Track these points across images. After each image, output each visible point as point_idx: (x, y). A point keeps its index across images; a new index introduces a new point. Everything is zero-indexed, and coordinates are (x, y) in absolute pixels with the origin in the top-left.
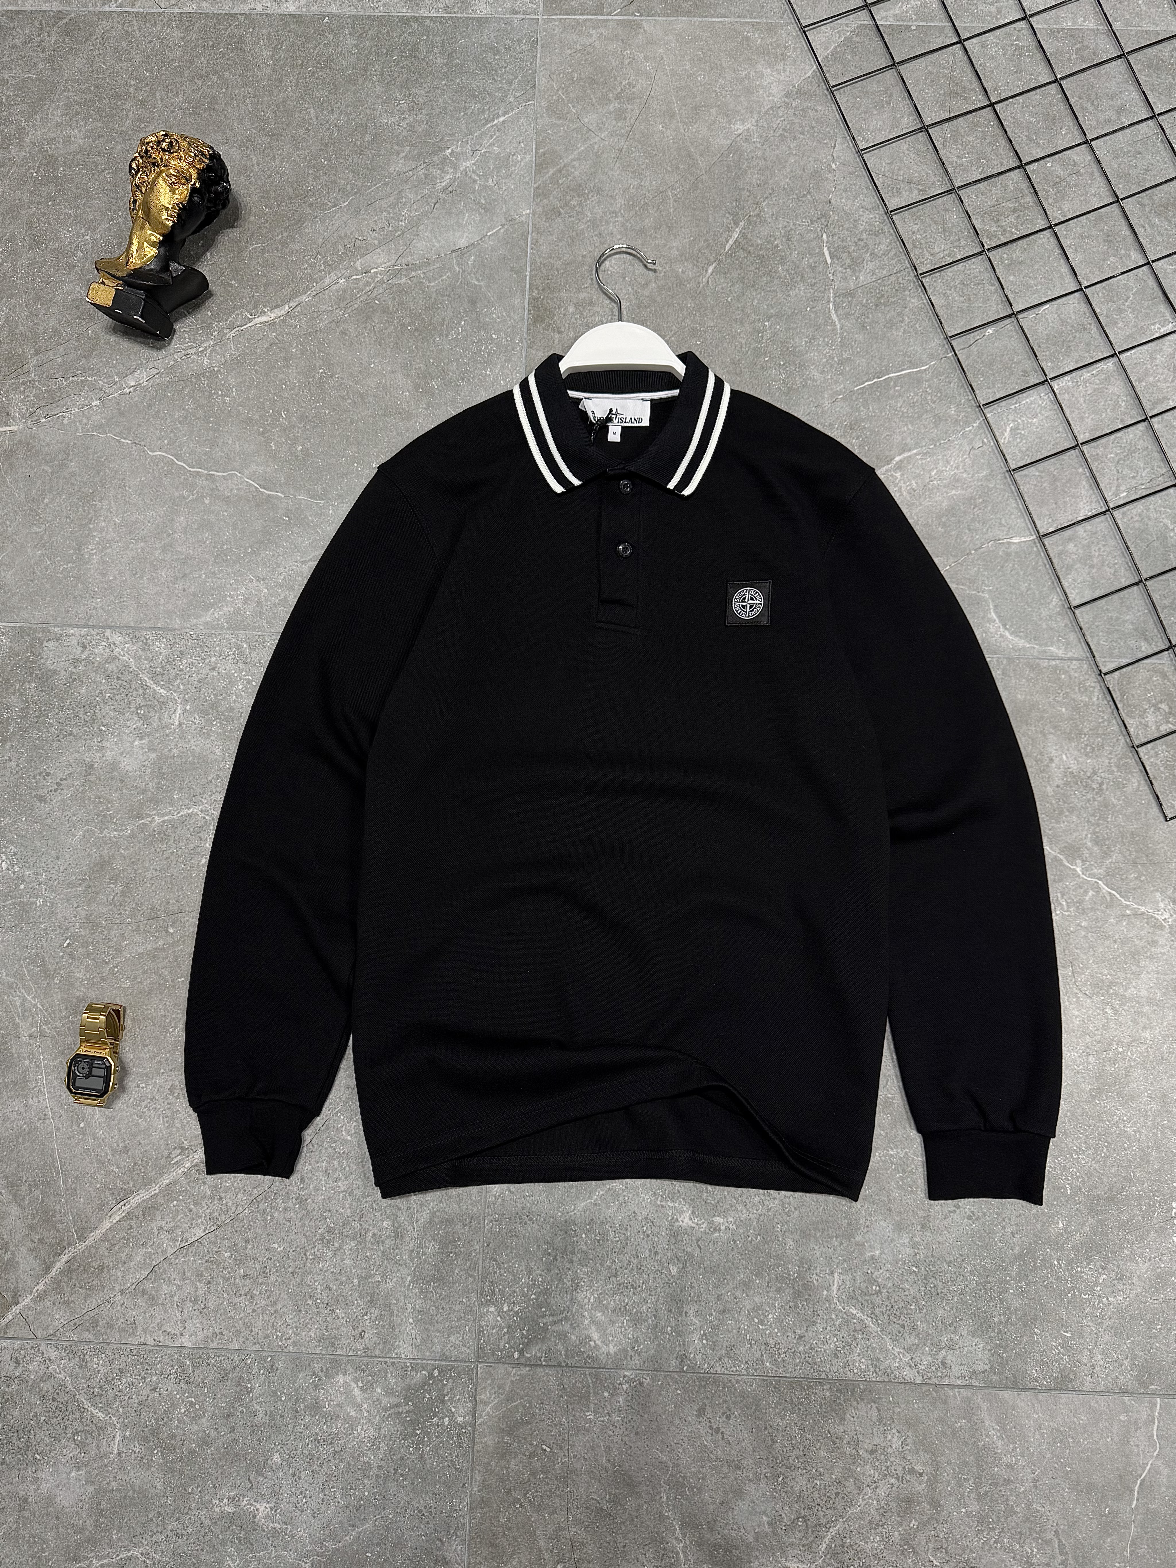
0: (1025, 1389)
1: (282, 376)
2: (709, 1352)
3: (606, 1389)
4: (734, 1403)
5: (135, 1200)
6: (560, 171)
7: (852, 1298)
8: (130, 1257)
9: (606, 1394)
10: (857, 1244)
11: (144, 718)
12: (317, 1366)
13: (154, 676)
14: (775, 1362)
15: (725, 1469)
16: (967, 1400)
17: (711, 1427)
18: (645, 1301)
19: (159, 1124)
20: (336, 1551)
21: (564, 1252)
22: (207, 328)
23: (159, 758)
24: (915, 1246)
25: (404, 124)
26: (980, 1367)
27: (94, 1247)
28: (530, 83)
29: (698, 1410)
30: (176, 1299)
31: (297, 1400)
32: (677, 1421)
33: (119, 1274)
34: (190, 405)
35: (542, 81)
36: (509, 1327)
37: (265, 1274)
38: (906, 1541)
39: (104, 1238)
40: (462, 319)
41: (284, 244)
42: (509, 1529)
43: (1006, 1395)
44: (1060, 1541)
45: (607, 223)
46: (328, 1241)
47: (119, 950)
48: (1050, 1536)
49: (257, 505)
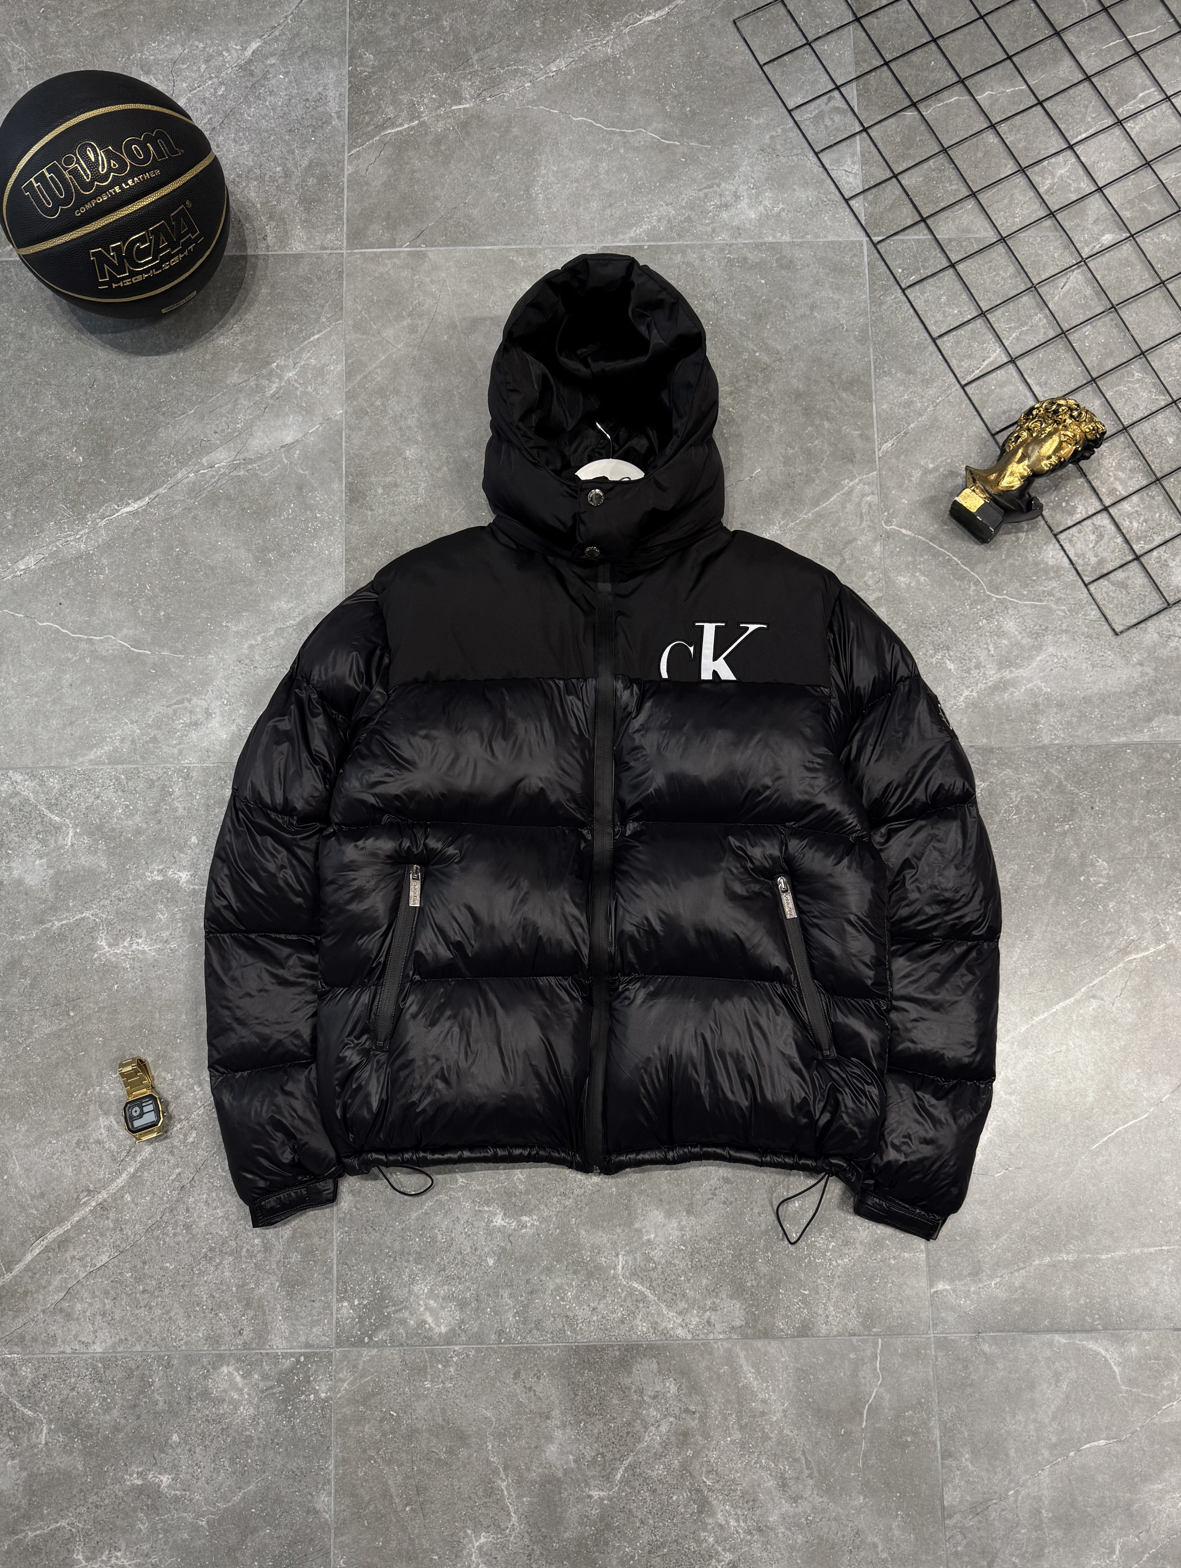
0: (774, 1338)
1: (145, 555)
2: (521, 1326)
3: (440, 1362)
4: (543, 1366)
5: (51, 1236)
6: (366, 377)
7: (634, 1274)
8: (49, 1283)
9: (440, 1366)
10: (636, 1230)
11: (43, 842)
12: (205, 1361)
13: (50, 807)
14: (574, 1331)
15: (538, 1420)
16: (729, 1351)
17: (525, 1387)
18: (469, 1289)
19: (69, 1172)
20: (226, 1509)
21: (402, 1254)
22: (82, 519)
23: (56, 874)
24: (682, 1228)
25: (237, 344)
26: (738, 1323)
27: (19, 1276)
28: (338, 307)
29: (515, 1374)
30: (88, 1314)
31: (190, 1390)
32: (498, 1384)
33: (41, 1297)
34: (71, 583)
35: (348, 304)
36: (360, 1317)
37: (160, 1288)
38: (684, 1466)
39: (28, 1268)
40: (291, 502)
41: (143, 447)
42: (366, 1481)
43: (759, 1344)
44: (806, 1459)
45: (406, 418)
46: (211, 1258)
47: (30, 1033)
48: (799, 1455)
49: (129, 662)
